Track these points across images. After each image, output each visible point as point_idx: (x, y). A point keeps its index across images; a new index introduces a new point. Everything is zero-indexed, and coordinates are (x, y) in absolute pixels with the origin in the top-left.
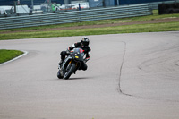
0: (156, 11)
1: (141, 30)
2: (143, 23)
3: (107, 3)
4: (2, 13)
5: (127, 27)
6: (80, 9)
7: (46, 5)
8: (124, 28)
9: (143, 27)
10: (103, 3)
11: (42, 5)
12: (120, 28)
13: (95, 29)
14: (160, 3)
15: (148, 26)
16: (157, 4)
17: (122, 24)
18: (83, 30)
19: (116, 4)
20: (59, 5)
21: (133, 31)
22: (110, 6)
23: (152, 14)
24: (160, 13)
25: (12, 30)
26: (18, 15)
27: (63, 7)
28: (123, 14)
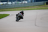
0: (45, 4)
1: (42, 9)
2: (42, 7)
3: (32, 1)
4: (4, 4)
5: (38, 8)
6: (25, 3)
7: (16, 2)
8: (37, 8)
9: (42, 8)
10: (31, 1)
11: (15, 2)
12: (36, 8)
13: (29, 9)
14: (47, 2)
15: (43, 8)
16: (46, 2)
17: (36, 7)
18: (26, 9)
19: (35, 2)
20: (19, 2)
21: (39, 9)
22: (33, 2)
23: (44, 4)
24: (47, 4)
25: (7, 9)
26: (8, 5)
27: (21, 2)
28: (36, 5)
